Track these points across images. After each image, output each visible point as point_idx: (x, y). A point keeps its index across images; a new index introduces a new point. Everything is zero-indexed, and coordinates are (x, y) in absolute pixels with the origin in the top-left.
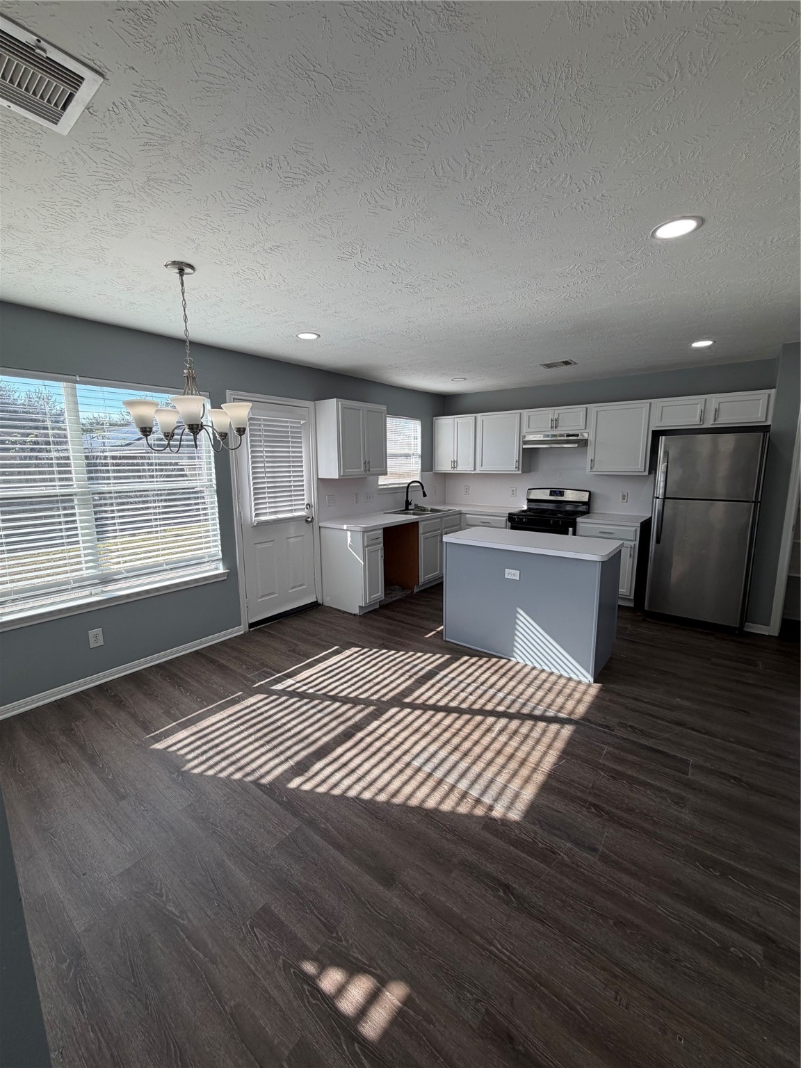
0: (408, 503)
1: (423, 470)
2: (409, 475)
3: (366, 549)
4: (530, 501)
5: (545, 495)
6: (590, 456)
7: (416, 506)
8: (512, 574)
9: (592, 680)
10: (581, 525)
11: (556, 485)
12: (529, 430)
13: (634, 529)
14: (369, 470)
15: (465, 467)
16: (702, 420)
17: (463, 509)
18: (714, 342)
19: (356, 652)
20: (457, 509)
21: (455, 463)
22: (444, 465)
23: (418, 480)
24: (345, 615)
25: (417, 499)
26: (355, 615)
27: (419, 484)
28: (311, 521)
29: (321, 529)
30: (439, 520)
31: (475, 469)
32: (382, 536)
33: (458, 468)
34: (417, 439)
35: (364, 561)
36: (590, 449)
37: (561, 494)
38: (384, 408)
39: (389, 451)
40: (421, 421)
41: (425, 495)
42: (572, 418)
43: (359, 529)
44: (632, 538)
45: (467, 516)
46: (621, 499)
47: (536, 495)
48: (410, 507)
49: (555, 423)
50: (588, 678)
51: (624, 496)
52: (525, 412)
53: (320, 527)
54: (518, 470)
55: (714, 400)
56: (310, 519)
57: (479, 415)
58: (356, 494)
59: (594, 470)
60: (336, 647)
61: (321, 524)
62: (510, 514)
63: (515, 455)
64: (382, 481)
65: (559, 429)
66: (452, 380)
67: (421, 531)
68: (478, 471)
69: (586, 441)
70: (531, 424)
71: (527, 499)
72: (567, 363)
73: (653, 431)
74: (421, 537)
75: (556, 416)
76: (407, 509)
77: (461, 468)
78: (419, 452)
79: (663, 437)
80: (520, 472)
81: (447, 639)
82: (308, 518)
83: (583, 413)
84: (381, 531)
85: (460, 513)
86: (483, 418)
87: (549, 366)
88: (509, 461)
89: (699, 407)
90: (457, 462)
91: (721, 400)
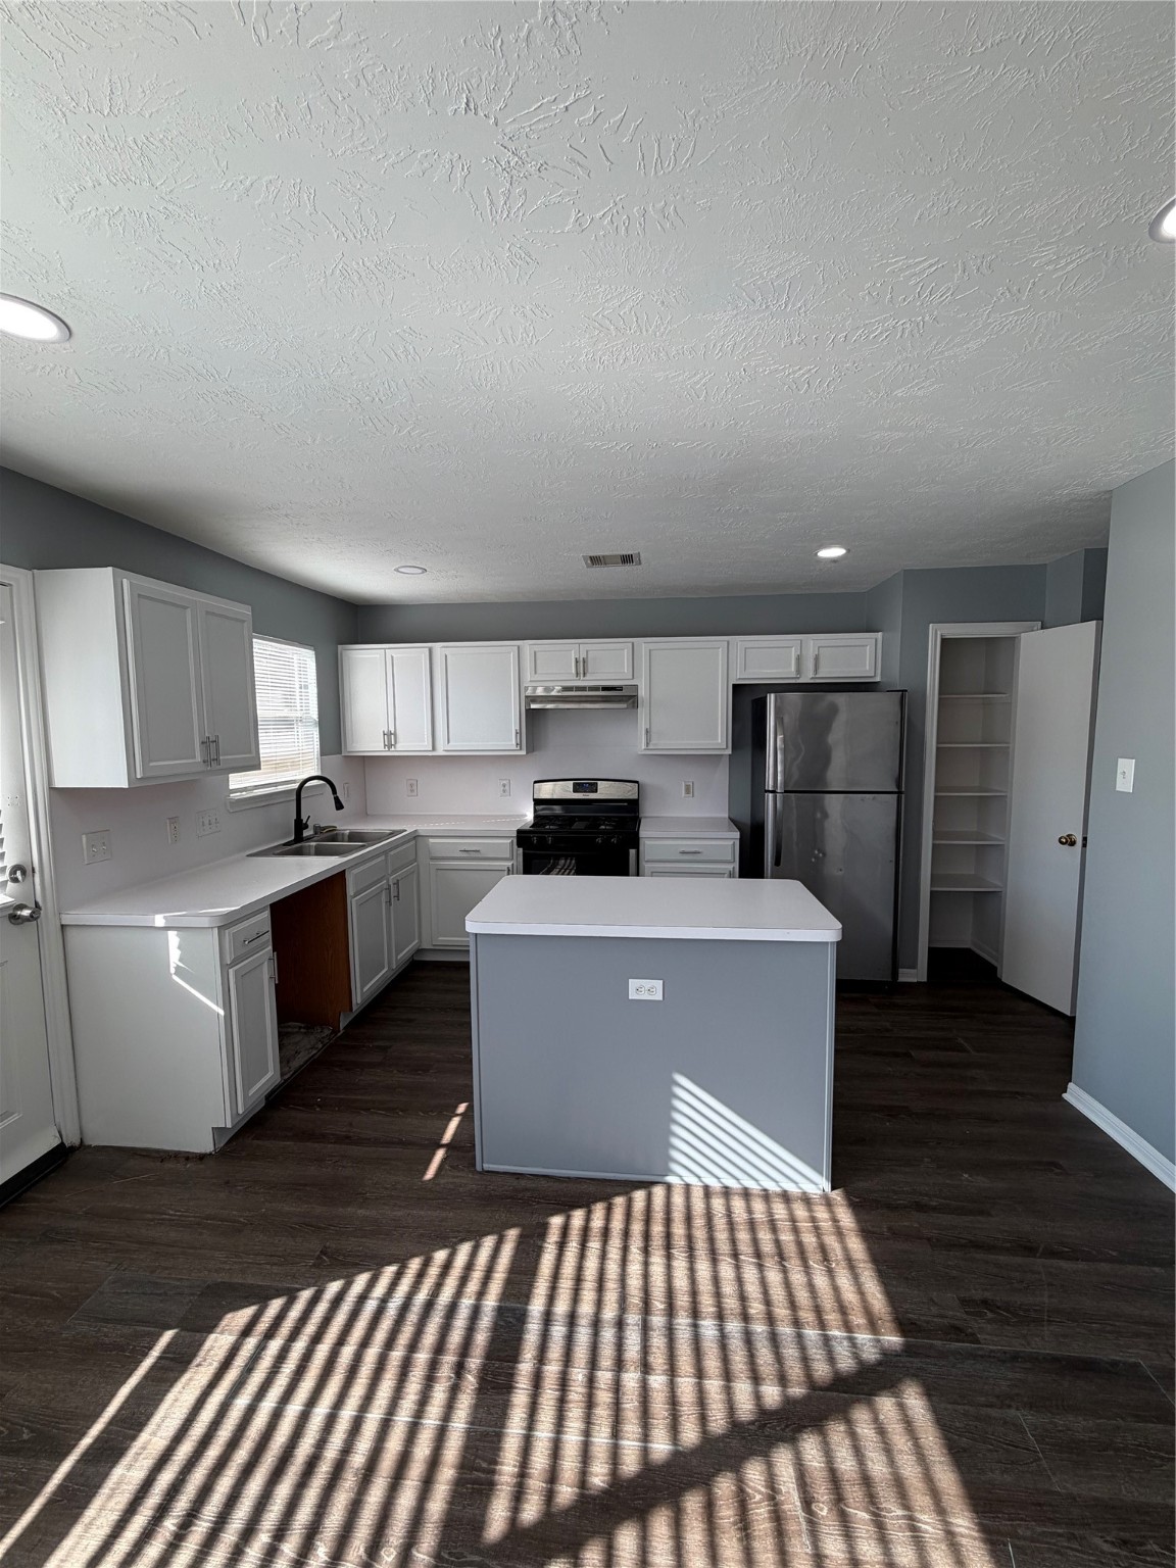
0: (300, 825)
1: (323, 752)
2: (294, 765)
3: (231, 971)
4: (537, 802)
5: (564, 791)
6: (643, 724)
7: (318, 830)
8: (646, 989)
9: (827, 1186)
10: (648, 842)
11: (584, 773)
12: (537, 678)
13: (731, 842)
14: (217, 760)
15: (411, 742)
16: (799, 670)
17: (423, 828)
18: (848, 551)
19: (246, 1332)
20: (410, 828)
21: (390, 737)
22: (367, 738)
23: (319, 774)
24: (168, 1165)
25: (320, 812)
26: (202, 1157)
27: (322, 782)
28: (32, 917)
29: (70, 933)
30: (383, 858)
31: (434, 749)
32: (268, 927)
33: (400, 747)
34: (306, 687)
35: (227, 1006)
36: (642, 712)
37: (593, 788)
38: (245, 611)
39: (262, 712)
40: (315, 650)
41: (339, 806)
42: (611, 660)
43: (205, 922)
44: (730, 858)
45: (431, 840)
46: (683, 792)
47: (547, 791)
48: (306, 833)
49: (582, 666)
50: (817, 1183)
51: (688, 790)
52: (528, 646)
53: (62, 926)
54: (521, 749)
55: (813, 643)
56: (26, 913)
57: (437, 647)
58: (173, 820)
59: (651, 747)
60: (168, 1336)
61: (67, 919)
62: (519, 832)
63: (513, 720)
64: (237, 781)
65: (588, 677)
66: (397, 570)
67: (351, 890)
68: (440, 752)
69: (635, 697)
70: (538, 667)
71: (534, 800)
72: (627, 559)
73: (735, 686)
74: (353, 904)
75: (583, 655)
76: (299, 838)
77: (406, 745)
78: (314, 714)
79: (773, 695)
80: (524, 753)
81: (487, 1166)
82: (21, 907)
83: (626, 653)
84: (267, 914)
85: (415, 837)
86: (447, 651)
87: (595, 560)
88: (502, 732)
89: (794, 653)
90: (395, 734)
91: (822, 643)
